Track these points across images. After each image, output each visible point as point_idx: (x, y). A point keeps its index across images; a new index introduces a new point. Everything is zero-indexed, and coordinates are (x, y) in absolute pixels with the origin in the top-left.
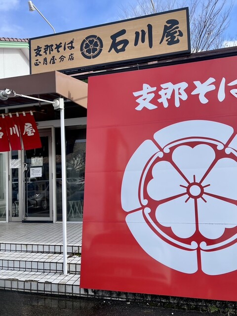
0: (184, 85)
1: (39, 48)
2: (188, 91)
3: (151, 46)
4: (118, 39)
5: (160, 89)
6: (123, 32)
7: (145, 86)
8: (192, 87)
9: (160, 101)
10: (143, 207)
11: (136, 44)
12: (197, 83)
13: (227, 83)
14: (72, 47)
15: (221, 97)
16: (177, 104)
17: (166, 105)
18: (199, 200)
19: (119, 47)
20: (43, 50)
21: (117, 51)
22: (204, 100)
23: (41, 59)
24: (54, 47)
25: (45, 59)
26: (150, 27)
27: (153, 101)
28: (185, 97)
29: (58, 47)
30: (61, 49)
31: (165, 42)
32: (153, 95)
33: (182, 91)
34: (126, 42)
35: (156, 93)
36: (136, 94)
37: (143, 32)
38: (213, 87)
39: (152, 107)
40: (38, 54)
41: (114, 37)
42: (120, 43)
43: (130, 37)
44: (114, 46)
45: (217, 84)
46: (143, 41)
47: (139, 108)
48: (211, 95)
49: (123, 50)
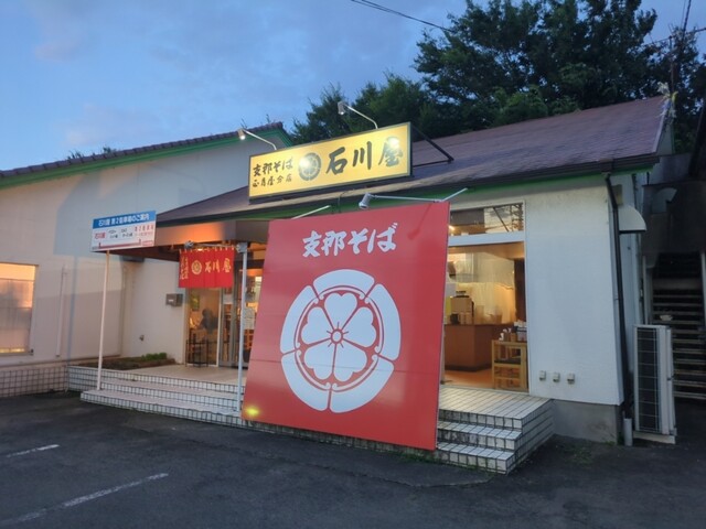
0: (343, 234)
1: (258, 166)
2: (346, 240)
3: (369, 167)
4: (337, 158)
5: (324, 237)
6: (342, 150)
7: (314, 233)
8: (349, 237)
9: (323, 248)
10: (296, 349)
11: (354, 165)
12: (354, 233)
13: (377, 234)
14: (290, 167)
15: (370, 248)
16: (336, 253)
17: (327, 253)
18: (339, 345)
19: (338, 167)
20: (262, 169)
21: (336, 172)
22: (356, 251)
23: (259, 179)
24: (273, 166)
25: (264, 180)
26: (369, 144)
27: (318, 249)
28: (342, 246)
29: (277, 165)
30: (279, 168)
31: (384, 163)
32: (318, 243)
33: (341, 240)
34: (344, 162)
35: (321, 240)
36: (305, 241)
37: (362, 150)
38: (365, 238)
39: (316, 254)
40: (257, 174)
41: (332, 156)
42: (339, 162)
43: (348, 155)
44: (332, 165)
45: (368, 235)
46: (362, 161)
47: (306, 255)
48: (363, 246)
49: (341, 171)
